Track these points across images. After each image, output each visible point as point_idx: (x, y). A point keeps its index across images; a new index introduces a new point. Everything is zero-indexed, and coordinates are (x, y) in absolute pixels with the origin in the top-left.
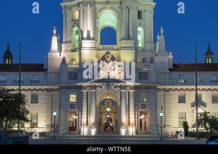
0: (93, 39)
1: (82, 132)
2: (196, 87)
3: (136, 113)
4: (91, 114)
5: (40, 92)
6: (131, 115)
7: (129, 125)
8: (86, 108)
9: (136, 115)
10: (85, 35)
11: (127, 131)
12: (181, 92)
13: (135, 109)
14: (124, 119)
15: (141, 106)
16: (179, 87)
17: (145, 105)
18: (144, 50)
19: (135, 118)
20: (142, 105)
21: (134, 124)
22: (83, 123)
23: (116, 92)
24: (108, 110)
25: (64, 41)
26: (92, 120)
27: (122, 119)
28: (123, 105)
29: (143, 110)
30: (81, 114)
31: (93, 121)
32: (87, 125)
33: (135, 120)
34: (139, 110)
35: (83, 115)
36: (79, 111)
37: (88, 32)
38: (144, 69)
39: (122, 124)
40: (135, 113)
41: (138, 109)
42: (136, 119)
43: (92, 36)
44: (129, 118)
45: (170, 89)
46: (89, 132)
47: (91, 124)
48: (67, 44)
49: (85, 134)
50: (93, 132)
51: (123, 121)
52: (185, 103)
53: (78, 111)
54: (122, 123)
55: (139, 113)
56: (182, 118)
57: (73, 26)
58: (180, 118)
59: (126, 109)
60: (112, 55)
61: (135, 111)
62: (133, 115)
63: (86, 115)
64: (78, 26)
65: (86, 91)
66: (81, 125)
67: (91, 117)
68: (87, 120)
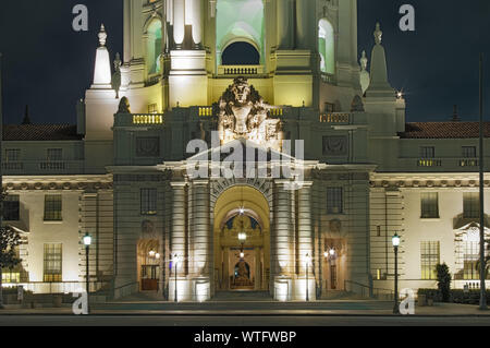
0: (200, 47)
1: (172, 293)
2: (481, 177)
3: (317, 241)
4: (196, 246)
5: (66, 192)
6: (301, 246)
7: (297, 272)
8: (182, 228)
9: (317, 247)
10: (179, 38)
11: (293, 291)
12: (427, 190)
13: (313, 231)
14: (285, 258)
15: (327, 224)
16: (423, 178)
17: (339, 222)
18: (333, 80)
19: (313, 255)
20: (331, 222)
21: (310, 270)
22: (173, 270)
23: (263, 187)
24: (242, 236)
25: (126, 60)
26: (199, 259)
27: (280, 257)
28: (281, 220)
29: (333, 236)
30: (171, 245)
31: (202, 265)
32: (186, 273)
33: (313, 261)
34: (322, 236)
35: (175, 247)
36: (164, 239)
37: (188, 30)
38: (336, 128)
39: (280, 271)
40: (313, 243)
41: (319, 232)
42: (317, 258)
43: (196, 39)
44: (297, 256)
45: (402, 183)
46: (192, 292)
47: (196, 270)
48: (132, 68)
49: (180, 298)
50: (202, 291)
51: (282, 264)
52: (438, 217)
53: (161, 238)
54: (280, 268)
55: (323, 242)
56: (430, 256)
57: (149, 19)
58: (424, 256)
59: (291, 231)
60: (251, 87)
61: (313, 237)
62: (309, 246)
63: (182, 247)
64: (162, 16)
65: (183, 184)
66: (170, 274)
67: (196, 252)
68: (186, 262)
